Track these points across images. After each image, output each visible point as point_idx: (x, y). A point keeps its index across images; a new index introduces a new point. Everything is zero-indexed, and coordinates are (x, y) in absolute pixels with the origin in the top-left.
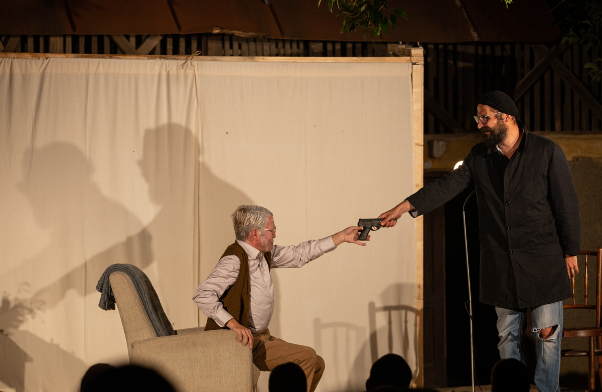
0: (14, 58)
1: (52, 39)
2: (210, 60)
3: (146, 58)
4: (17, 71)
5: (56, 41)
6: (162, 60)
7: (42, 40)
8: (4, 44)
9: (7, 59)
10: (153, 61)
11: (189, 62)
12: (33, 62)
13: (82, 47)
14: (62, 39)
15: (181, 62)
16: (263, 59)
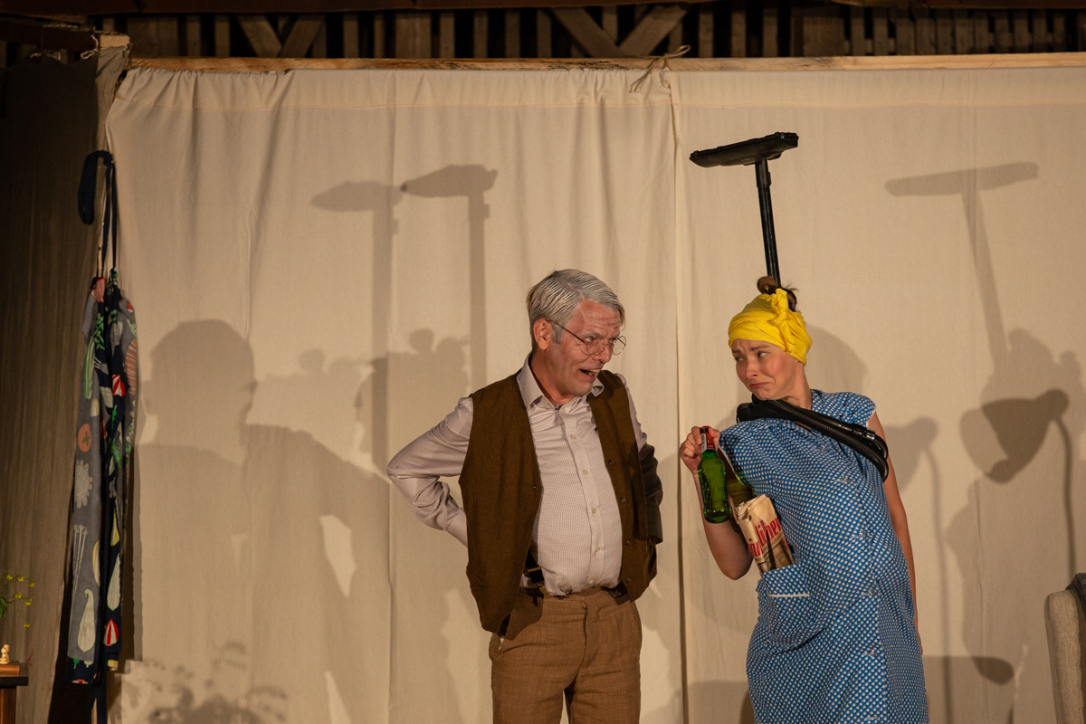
0: (202, 71)
1: (403, 23)
2: (712, 70)
3: (544, 66)
4: (210, 103)
5: (414, 29)
6: (586, 70)
7: (379, 26)
8: (282, 38)
9: (185, 74)
10: (562, 73)
11: (656, 74)
12: (251, 79)
13: (480, 42)
14: (427, 21)
15: (635, 75)
16: (855, 63)
